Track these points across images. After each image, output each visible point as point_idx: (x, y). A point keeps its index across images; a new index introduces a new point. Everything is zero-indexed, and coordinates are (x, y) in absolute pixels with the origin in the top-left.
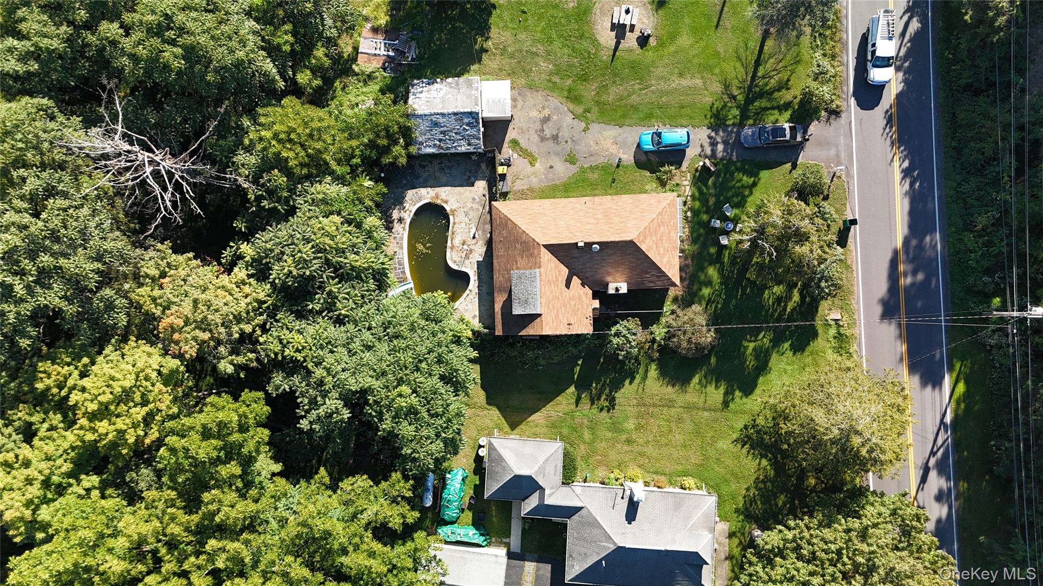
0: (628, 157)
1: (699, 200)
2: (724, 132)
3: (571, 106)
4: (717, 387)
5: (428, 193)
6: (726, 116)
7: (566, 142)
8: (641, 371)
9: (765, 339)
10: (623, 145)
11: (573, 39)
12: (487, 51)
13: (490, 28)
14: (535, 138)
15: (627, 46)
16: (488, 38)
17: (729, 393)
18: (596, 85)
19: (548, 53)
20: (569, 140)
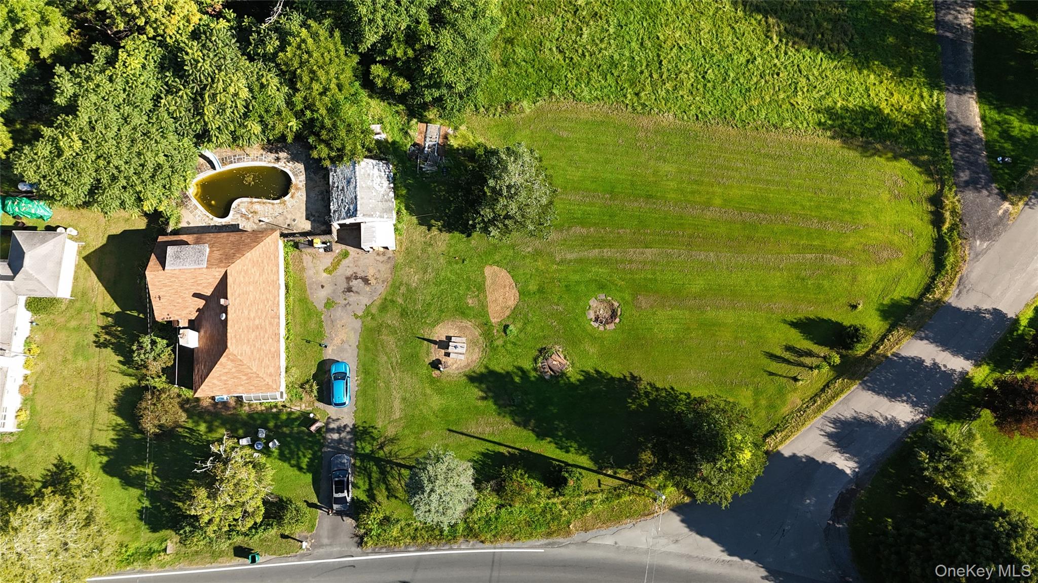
0: (329, 354)
1: (288, 419)
2: (350, 439)
3: (378, 303)
4: (112, 440)
5: (301, 181)
6: (364, 441)
7: (345, 299)
8: (131, 371)
9: (154, 483)
10: (341, 350)
11: (439, 303)
12: (429, 230)
13: (450, 232)
14: (349, 273)
15: (432, 350)
16: (441, 231)
17: (106, 451)
18: (397, 324)
19: (427, 283)
20: (347, 302)
